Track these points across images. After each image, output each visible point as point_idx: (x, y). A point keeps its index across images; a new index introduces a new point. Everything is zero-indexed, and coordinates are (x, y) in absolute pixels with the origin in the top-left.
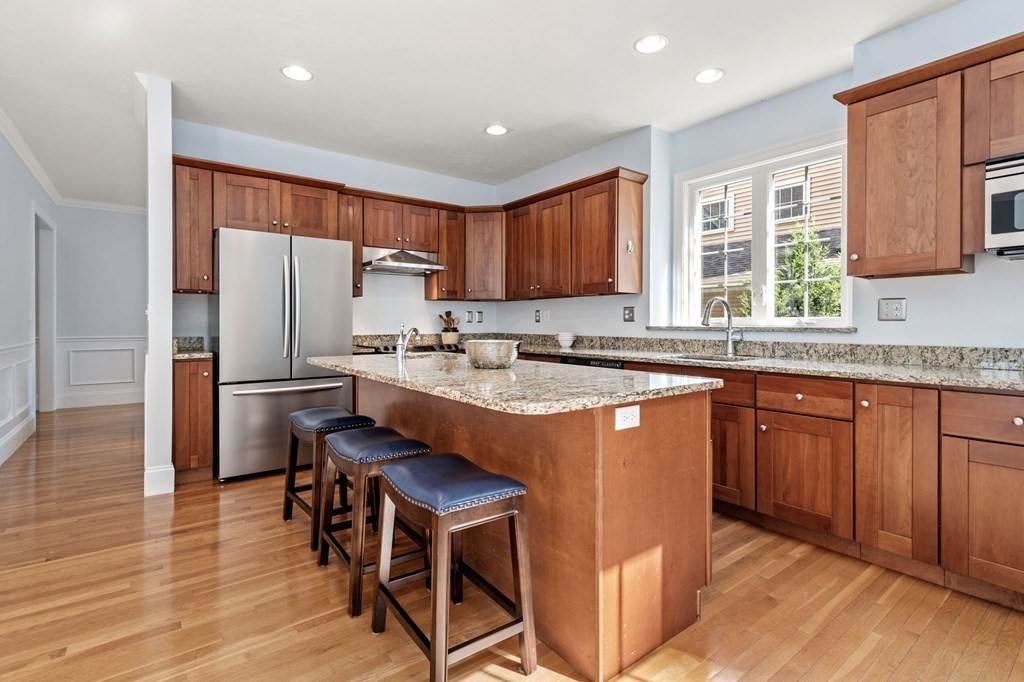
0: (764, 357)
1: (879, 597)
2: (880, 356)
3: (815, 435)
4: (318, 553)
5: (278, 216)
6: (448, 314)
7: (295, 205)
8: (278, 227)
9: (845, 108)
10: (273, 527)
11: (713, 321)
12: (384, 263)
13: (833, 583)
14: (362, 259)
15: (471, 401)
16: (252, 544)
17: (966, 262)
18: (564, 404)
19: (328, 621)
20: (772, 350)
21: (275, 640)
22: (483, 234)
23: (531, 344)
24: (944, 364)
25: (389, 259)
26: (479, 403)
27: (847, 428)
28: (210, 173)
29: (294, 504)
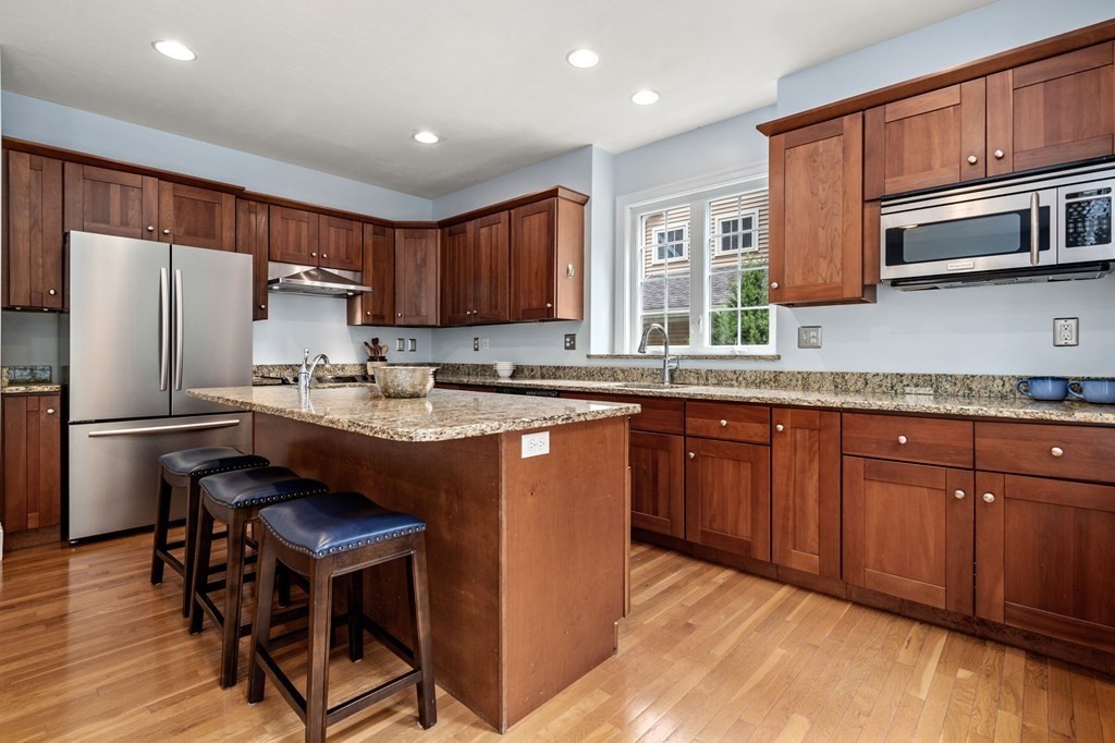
0: (698, 384)
1: (789, 613)
2: (800, 382)
3: (738, 460)
4: (189, 619)
5: (155, 220)
6: (375, 341)
7: (178, 208)
8: (155, 234)
9: (767, 139)
10: (136, 594)
11: (650, 350)
12: (294, 281)
13: (750, 604)
14: (267, 276)
15: (358, 429)
16: (102, 616)
17: (867, 293)
18: (458, 429)
19: (192, 696)
20: (704, 378)
21: (119, 725)
22: (415, 253)
23: (469, 374)
24: (852, 389)
25: (304, 277)
26: (367, 432)
27: (764, 451)
28: (59, 163)
29: (166, 565)
